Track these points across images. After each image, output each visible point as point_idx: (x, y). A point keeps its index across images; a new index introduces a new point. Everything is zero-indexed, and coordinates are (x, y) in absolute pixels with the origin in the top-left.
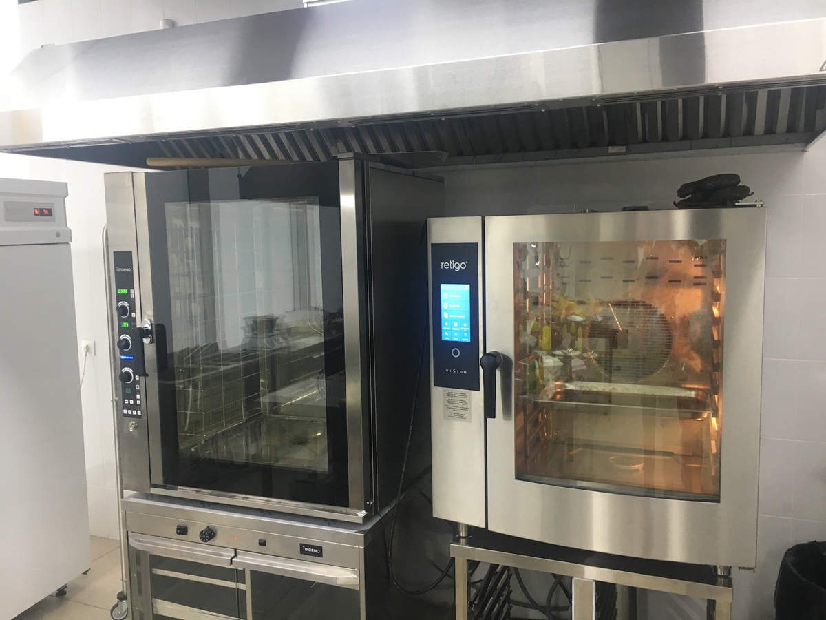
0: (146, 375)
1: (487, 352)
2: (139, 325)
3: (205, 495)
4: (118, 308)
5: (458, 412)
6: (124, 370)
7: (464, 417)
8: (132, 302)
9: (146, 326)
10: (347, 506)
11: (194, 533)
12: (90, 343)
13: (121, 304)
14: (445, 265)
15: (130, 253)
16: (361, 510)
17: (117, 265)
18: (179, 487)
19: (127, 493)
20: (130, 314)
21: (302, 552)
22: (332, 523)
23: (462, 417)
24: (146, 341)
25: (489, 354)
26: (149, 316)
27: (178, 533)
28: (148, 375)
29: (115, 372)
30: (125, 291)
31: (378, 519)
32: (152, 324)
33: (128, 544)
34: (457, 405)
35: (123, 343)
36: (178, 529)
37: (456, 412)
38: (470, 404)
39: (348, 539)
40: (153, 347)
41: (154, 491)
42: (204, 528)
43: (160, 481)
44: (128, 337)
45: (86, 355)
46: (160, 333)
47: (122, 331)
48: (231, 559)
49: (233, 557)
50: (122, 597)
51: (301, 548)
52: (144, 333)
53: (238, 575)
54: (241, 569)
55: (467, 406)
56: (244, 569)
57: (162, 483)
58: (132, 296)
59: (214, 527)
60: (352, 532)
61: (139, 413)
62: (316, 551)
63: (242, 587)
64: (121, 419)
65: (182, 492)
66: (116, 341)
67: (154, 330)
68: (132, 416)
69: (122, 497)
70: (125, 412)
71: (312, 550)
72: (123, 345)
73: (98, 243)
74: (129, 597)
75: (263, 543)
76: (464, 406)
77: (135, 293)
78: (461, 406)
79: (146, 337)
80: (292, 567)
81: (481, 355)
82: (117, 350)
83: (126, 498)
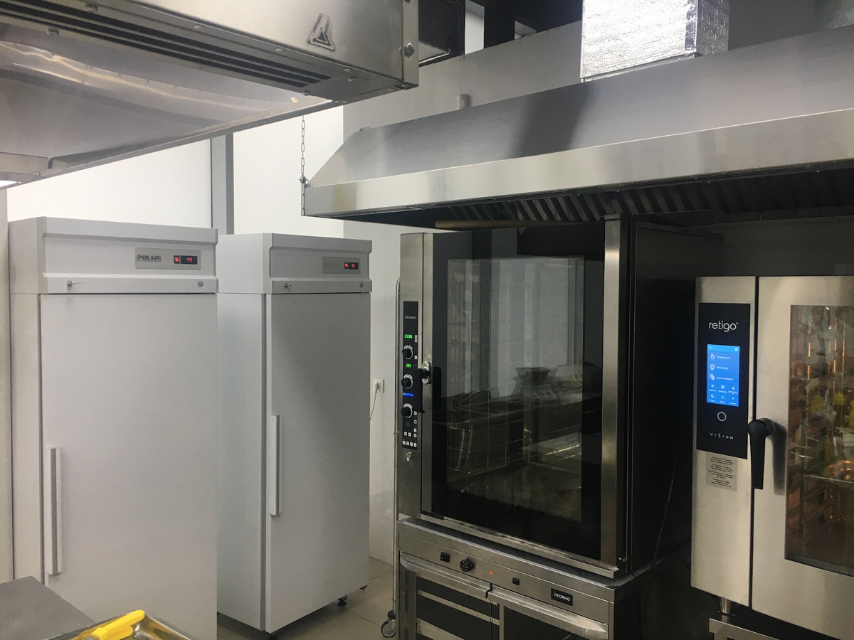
0: (423, 412)
1: (757, 418)
2: (420, 366)
3: (467, 528)
4: (404, 351)
5: (722, 479)
6: (406, 405)
7: (729, 485)
8: (415, 346)
9: (426, 368)
10: (598, 558)
11: (455, 562)
12: (380, 381)
13: (406, 347)
14: (714, 325)
15: (417, 303)
16: (613, 565)
17: (405, 313)
18: (445, 517)
19: (402, 516)
20: (414, 357)
21: (553, 597)
22: (583, 574)
23: (726, 484)
24: (425, 381)
25: (759, 421)
26: (428, 359)
27: (441, 559)
28: (424, 412)
29: (398, 408)
30: (411, 337)
31: (631, 578)
32: (430, 367)
33: (400, 563)
34: (721, 472)
35: (406, 382)
36: (441, 556)
37: (720, 479)
38: (737, 471)
39: (598, 592)
40: (430, 386)
41: (423, 517)
42: (465, 558)
43: (429, 510)
44: (410, 377)
45: (376, 392)
46: (437, 375)
47: (406, 371)
48: (487, 592)
49: (489, 591)
50: (391, 615)
51: (552, 594)
52: (423, 374)
53: (492, 610)
54: (496, 604)
55: (733, 473)
56: (498, 604)
57: (430, 511)
58: (416, 341)
59: (473, 559)
60: (604, 586)
61: (415, 445)
62: (567, 599)
63: (496, 622)
64: (401, 449)
65: (448, 522)
66: (401, 379)
67: (432, 371)
68: (409, 447)
69: (397, 519)
70: (404, 443)
71: (563, 597)
72: (406, 383)
73: (392, 293)
74: (397, 616)
75: (516, 582)
76: (729, 474)
77: (419, 339)
78: (726, 473)
79: (425, 378)
80: (543, 610)
81: (750, 420)
82: (401, 387)
83: (401, 521)
